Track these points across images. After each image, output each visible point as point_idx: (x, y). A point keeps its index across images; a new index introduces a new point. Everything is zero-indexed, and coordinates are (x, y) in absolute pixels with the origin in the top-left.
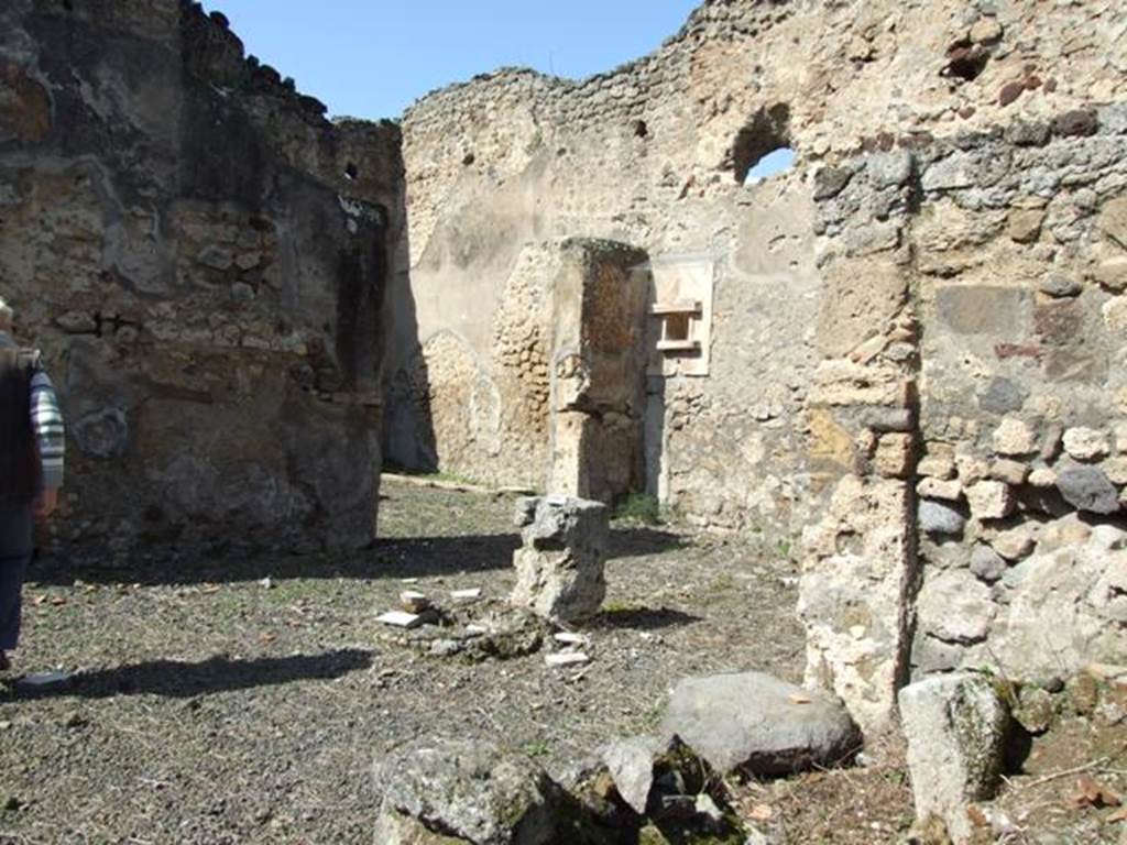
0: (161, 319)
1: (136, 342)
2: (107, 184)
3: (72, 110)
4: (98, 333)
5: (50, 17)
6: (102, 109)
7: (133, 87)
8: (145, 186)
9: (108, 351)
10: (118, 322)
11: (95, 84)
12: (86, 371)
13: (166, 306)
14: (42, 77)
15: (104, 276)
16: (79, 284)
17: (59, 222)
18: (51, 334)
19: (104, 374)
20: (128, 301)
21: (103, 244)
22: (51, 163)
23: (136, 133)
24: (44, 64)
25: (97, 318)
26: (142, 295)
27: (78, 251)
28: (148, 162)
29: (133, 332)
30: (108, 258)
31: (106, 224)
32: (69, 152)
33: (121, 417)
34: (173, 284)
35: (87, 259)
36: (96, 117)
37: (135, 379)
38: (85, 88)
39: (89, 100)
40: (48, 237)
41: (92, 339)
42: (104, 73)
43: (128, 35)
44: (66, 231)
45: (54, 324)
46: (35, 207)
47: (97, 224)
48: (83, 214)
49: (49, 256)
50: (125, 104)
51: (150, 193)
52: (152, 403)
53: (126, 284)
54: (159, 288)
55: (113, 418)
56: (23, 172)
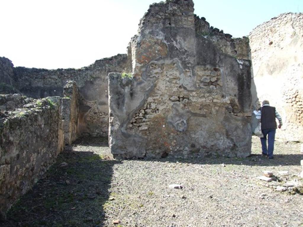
0: (193, 96)
1: (188, 103)
2: (180, 64)
3: (172, 48)
4: (179, 101)
5: (167, 28)
6: (178, 46)
7: (185, 40)
8: (188, 64)
9: (182, 105)
10: (183, 98)
11: (176, 41)
12: (177, 110)
13: (194, 93)
14: (165, 42)
15: (180, 87)
16: (175, 89)
17: (170, 75)
18: (169, 102)
19: (181, 111)
20: (185, 92)
21: (179, 79)
22: (168, 61)
23: (186, 51)
24: (165, 39)
25: (179, 97)
26: (189, 91)
27: (174, 81)
28: (189, 57)
29: (187, 100)
30: (180, 82)
31: (180, 74)
32: (172, 58)
33: (185, 121)
34: (196, 88)
35: (176, 83)
36: (177, 49)
37: (188, 112)
38: (174, 42)
39: (175, 45)
40: (168, 79)
41: (178, 102)
42: (178, 38)
43: (183, 28)
44: (172, 77)
45: (170, 99)
46: (165, 72)
47: (178, 75)
48: (175, 72)
49: (168, 83)
50: (183, 44)
51: (190, 65)
52: (192, 118)
53: (185, 88)
54: (193, 89)
55: (183, 122)
56: (163, 64)
